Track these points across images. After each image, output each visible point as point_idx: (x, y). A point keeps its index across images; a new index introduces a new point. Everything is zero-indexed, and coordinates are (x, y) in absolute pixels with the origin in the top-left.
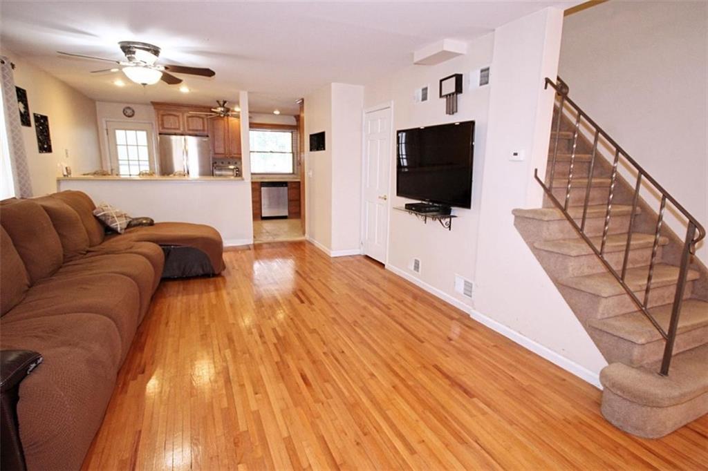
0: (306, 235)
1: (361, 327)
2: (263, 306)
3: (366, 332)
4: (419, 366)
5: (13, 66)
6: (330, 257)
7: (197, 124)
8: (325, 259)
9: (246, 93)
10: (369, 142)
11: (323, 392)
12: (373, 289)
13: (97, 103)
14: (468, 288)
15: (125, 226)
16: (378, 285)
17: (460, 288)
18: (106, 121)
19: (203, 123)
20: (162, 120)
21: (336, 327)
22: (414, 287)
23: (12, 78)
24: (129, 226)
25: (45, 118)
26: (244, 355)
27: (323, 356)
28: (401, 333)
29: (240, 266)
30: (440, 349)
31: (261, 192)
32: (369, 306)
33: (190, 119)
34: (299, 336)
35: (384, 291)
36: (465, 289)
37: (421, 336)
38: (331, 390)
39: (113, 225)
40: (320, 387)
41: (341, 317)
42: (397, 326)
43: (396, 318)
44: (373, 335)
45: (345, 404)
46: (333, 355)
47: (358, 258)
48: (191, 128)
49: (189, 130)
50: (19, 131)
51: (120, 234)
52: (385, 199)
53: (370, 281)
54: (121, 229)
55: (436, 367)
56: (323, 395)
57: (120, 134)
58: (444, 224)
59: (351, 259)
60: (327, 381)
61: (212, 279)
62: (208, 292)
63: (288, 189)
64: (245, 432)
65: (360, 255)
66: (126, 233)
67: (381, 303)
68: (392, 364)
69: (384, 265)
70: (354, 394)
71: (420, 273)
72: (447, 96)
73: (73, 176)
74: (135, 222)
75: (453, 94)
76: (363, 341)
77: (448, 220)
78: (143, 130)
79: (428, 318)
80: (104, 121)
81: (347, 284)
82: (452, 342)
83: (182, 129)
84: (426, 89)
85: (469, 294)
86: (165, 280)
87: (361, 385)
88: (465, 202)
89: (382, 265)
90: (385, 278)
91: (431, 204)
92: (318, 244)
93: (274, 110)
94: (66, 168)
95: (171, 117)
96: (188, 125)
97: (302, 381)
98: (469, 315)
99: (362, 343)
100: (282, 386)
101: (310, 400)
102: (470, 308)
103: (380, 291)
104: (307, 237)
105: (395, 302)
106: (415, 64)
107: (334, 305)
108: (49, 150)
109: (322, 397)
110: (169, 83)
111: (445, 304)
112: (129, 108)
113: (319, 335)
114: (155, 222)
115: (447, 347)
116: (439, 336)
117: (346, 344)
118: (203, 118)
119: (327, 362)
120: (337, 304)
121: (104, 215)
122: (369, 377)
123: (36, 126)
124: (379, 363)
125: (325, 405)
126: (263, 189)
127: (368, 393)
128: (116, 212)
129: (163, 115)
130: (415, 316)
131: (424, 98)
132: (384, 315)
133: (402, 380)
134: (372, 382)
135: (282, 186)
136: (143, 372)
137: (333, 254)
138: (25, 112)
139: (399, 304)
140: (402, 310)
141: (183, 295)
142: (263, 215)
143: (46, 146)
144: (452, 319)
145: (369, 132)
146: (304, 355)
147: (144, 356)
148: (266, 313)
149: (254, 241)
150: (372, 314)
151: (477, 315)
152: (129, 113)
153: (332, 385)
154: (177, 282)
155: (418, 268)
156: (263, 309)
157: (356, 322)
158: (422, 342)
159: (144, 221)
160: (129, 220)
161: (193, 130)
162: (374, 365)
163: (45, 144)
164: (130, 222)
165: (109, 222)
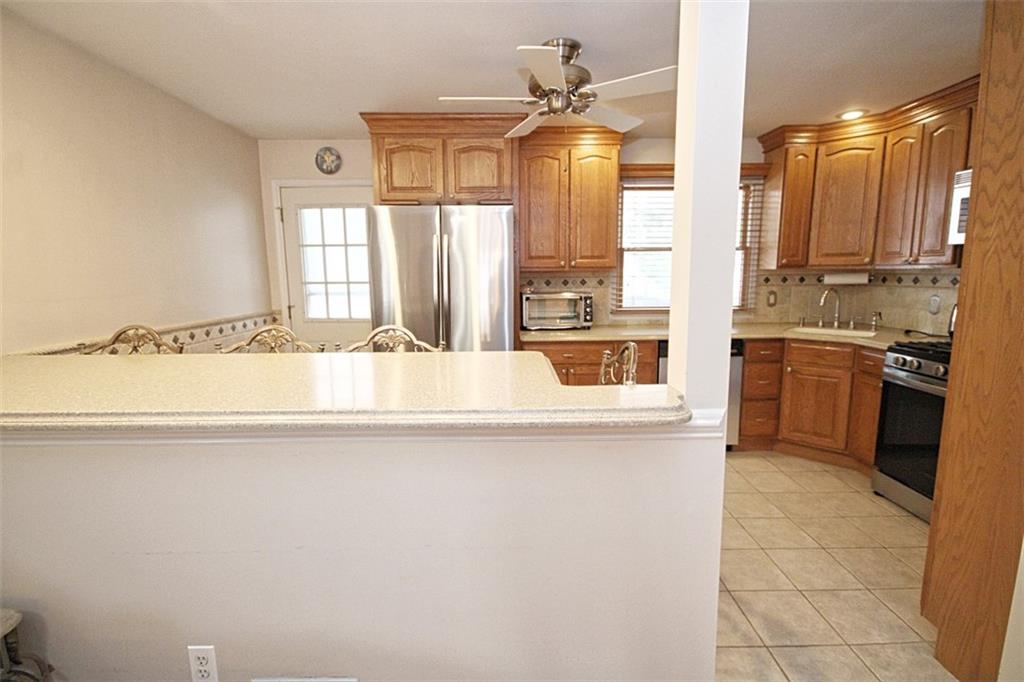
7: (483, 171)
13: (262, 144)
18: (281, 189)
19: (500, 166)
20: (390, 166)
33: (463, 156)
48: (463, 183)
49: (459, 191)
63: (744, 363)
80: (275, 185)
95: (413, 155)
96: (457, 176)
112: (329, 150)
118: (499, 152)
129: (392, 152)
152: (329, 164)
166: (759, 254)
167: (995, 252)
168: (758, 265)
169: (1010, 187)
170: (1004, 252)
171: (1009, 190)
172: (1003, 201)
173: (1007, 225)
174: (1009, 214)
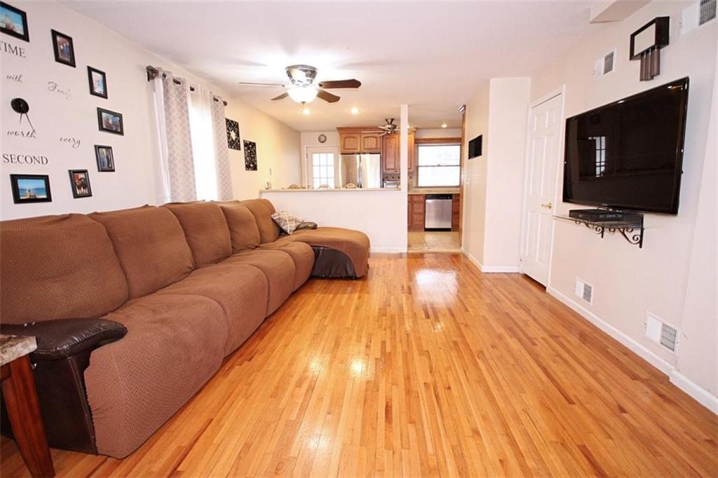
0: (462, 247)
1: (485, 361)
2: (386, 315)
3: (490, 369)
4: (554, 439)
5: (225, 104)
6: (481, 272)
7: (372, 143)
8: (473, 273)
9: (407, 106)
10: (534, 141)
11: (401, 435)
12: (520, 315)
13: (302, 134)
14: (667, 335)
15: (294, 229)
16: (528, 311)
17: (655, 333)
18: (307, 148)
19: (377, 142)
20: (344, 142)
21: (454, 354)
22: (581, 321)
23: (223, 112)
24: (297, 229)
25: (254, 145)
26: (341, 365)
27: (423, 388)
28: (542, 382)
29: (384, 273)
30: (598, 421)
31: (425, 204)
32: (507, 336)
33: (366, 139)
34: (405, 355)
35: (535, 320)
36: (662, 336)
37: (571, 393)
38: (413, 436)
39: (284, 228)
40: (401, 429)
41: (467, 344)
42: (538, 370)
43: (541, 360)
44: (498, 374)
45: (422, 464)
46: (435, 389)
47: (516, 276)
48: (366, 147)
49: (364, 149)
50: (226, 153)
51: (289, 235)
52: (550, 207)
53: (519, 304)
54: (290, 231)
55: (584, 450)
56: (399, 441)
57: (316, 157)
58: (631, 239)
59: (506, 277)
60: (413, 422)
61: (354, 282)
62: (344, 293)
63: (453, 202)
64: (294, 458)
65: (518, 273)
66: (293, 234)
67: (525, 334)
68: (511, 423)
69: (545, 288)
70: (440, 453)
71: (591, 303)
72: (642, 54)
73: (273, 188)
74: (302, 226)
75: (653, 48)
76: (481, 381)
77: (638, 232)
78: (331, 153)
79: (590, 367)
80: (305, 146)
81: (487, 304)
82: (624, 415)
83: (359, 148)
84: (612, 55)
85: (670, 345)
86: (313, 278)
87: (455, 443)
88: (670, 207)
89: (543, 288)
90: (542, 304)
91: (611, 210)
92: (471, 257)
93: (442, 124)
94: (268, 183)
95: (352, 139)
96: (364, 145)
97: (384, 412)
98: (668, 378)
99: (479, 382)
100: (360, 412)
101: (381, 441)
102: (673, 367)
103: (528, 318)
104: (462, 249)
105: (547, 337)
106: (591, 23)
107: (462, 327)
108: (255, 168)
109: (397, 443)
110: (330, 102)
111: (627, 353)
112: (322, 135)
113: (430, 359)
114: (318, 226)
115: (613, 421)
116: (603, 399)
117: (458, 380)
118: (376, 137)
119: (424, 395)
120: (466, 326)
121: (279, 219)
122: (470, 433)
123: (245, 150)
124: (492, 416)
125: (397, 456)
126: (429, 201)
127: (460, 458)
128: (289, 217)
129: (345, 138)
130: (571, 360)
131: (608, 68)
132: (523, 351)
133: (519, 454)
134: (471, 442)
135: (447, 199)
136: (250, 360)
137: (484, 269)
138: (236, 139)
139: (550, 340)
140: (553, 350)
141: (321, 293)
142: (426, 227)
143: (252, 165)
144: (635, 377)
145: (535, 129)
146: (401, 380)
147: (260, 344)
148: (384, 323)
149: (408, 250)
150: (507, 345)
151: (680, 380)
152: (322, 140)
153: (417, 430)
154: (323, 281)
155: (589, 296)
156: (384, 318)
157: (482, 352)
158: (571, 402)
159: (310, 225)
160: (298, 224)
161: (369, 149)
162: (485, 418)
163: (251, 164)
164: (299, 226)
165: (282, 225)
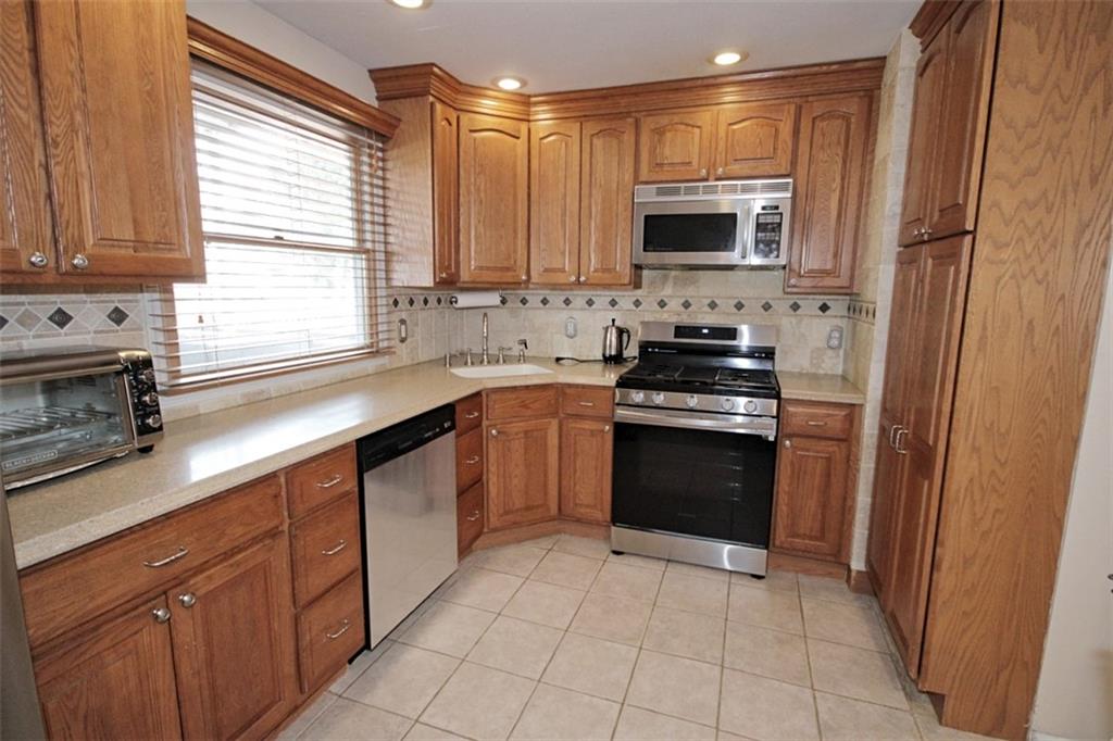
166: (387, 261)
167: (1013, 276)
168: (388, 279)
169: (1032, 206)
170: (1024, 277)
171: (1031, 209)
172: (1022, 221)
173: (1029, 249)
174: (1031, 234)
